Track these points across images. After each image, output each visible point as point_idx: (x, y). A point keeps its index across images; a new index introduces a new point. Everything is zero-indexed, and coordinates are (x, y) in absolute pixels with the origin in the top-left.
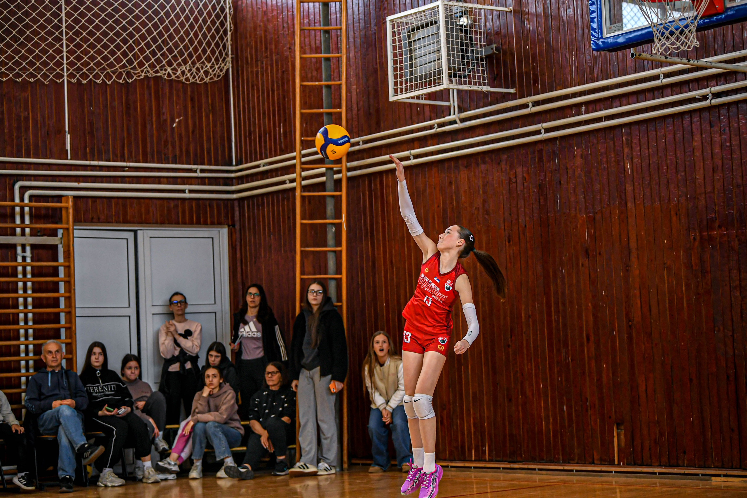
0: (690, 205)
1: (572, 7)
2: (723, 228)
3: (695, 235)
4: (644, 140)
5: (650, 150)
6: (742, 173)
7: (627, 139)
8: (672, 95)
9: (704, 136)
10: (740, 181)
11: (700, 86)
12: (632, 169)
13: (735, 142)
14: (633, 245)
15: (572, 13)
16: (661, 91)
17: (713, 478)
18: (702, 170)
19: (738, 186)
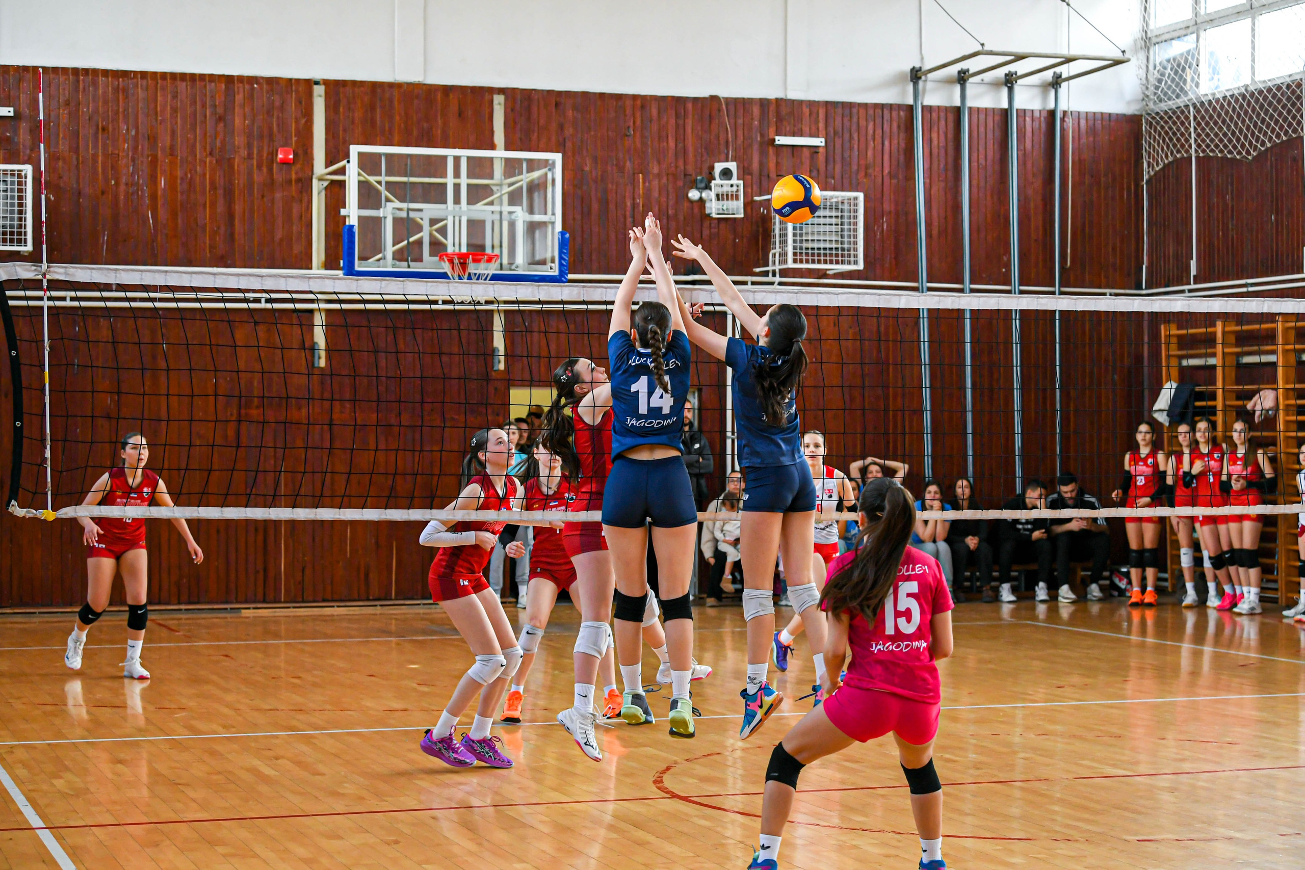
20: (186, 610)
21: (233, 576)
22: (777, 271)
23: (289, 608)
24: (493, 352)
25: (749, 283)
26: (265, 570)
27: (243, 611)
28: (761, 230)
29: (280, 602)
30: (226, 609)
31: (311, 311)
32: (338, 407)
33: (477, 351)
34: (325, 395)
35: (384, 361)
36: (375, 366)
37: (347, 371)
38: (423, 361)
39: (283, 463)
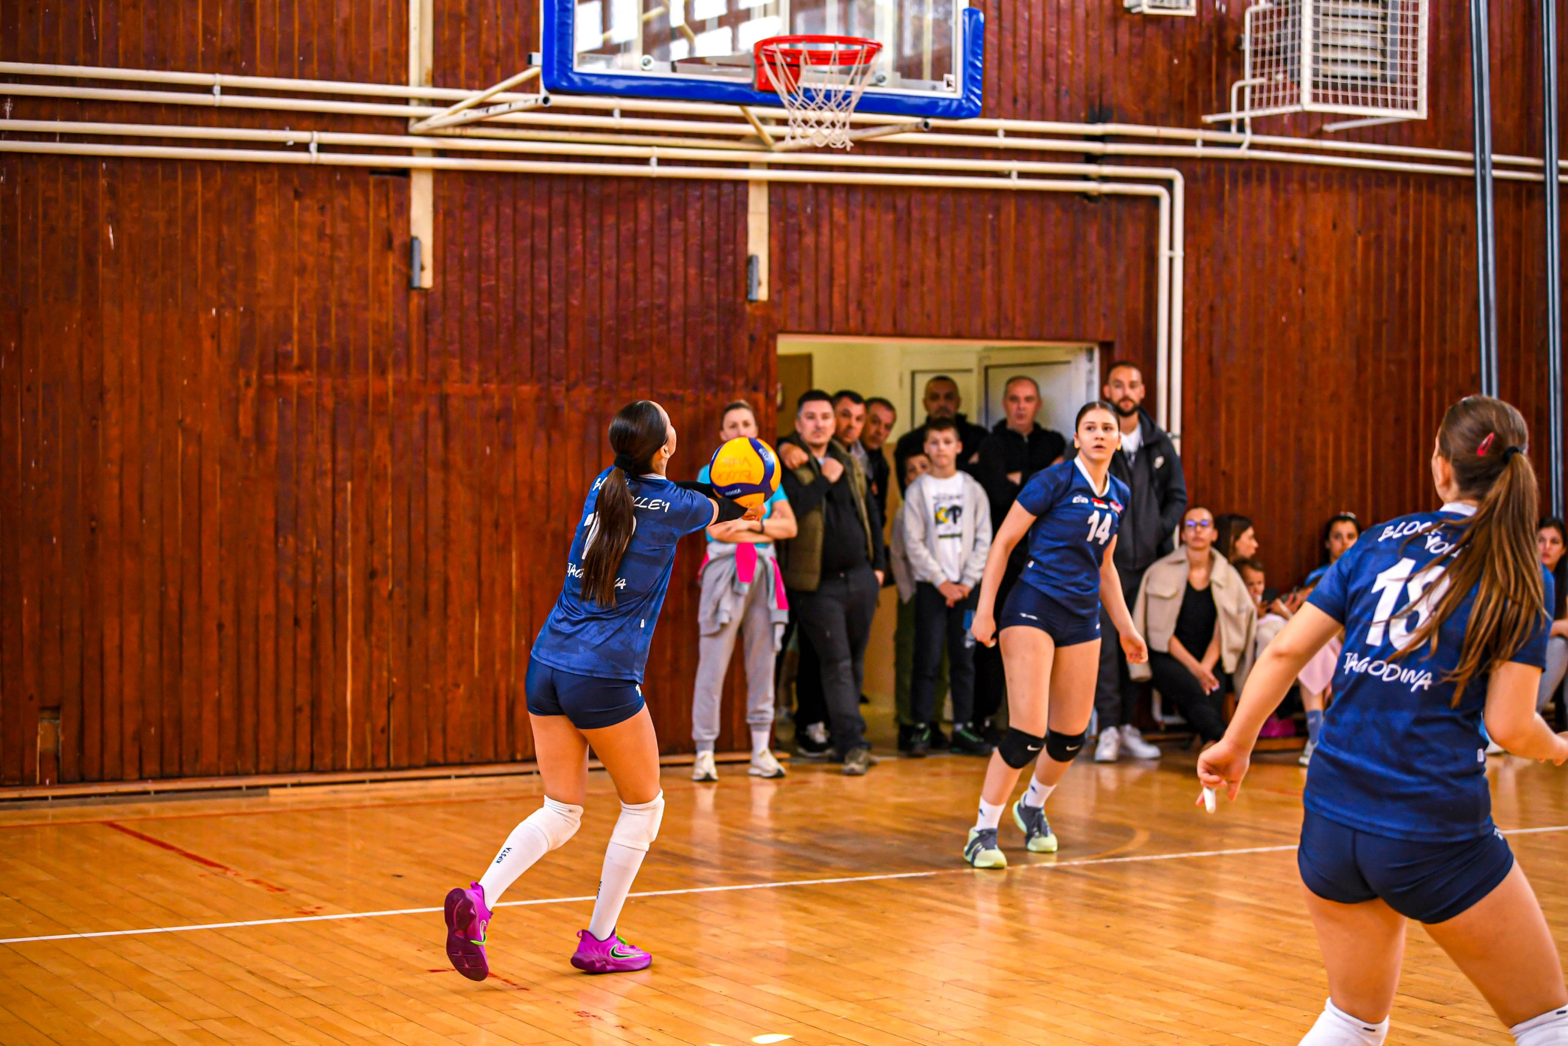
0: (243, 325)
2: (307, 372)
3: (250, 377)
6: (352, 285)
7: (110, 184)
9: (281, 209)
10: (346, 298)
12: (119, 239)
13: (342, 232)
19: (342, 305)
20: (157, 792)
21: (249, 719)
22: (1247, 121)
23: (363, 782)
24: (750, 261)
25: (1199, 143)
26: (315, 704)
27: (272, 791)
28: (1215, 43)
29: (343, 770)
30: (239, 788)
31: (404, 173)
32: (458, 370)
33: (718, 261)
34: (433, 345)
35: (545, 277)
36: (527, 287)
37: (475, 298)
38: (618, 279)
39: (349, 485)
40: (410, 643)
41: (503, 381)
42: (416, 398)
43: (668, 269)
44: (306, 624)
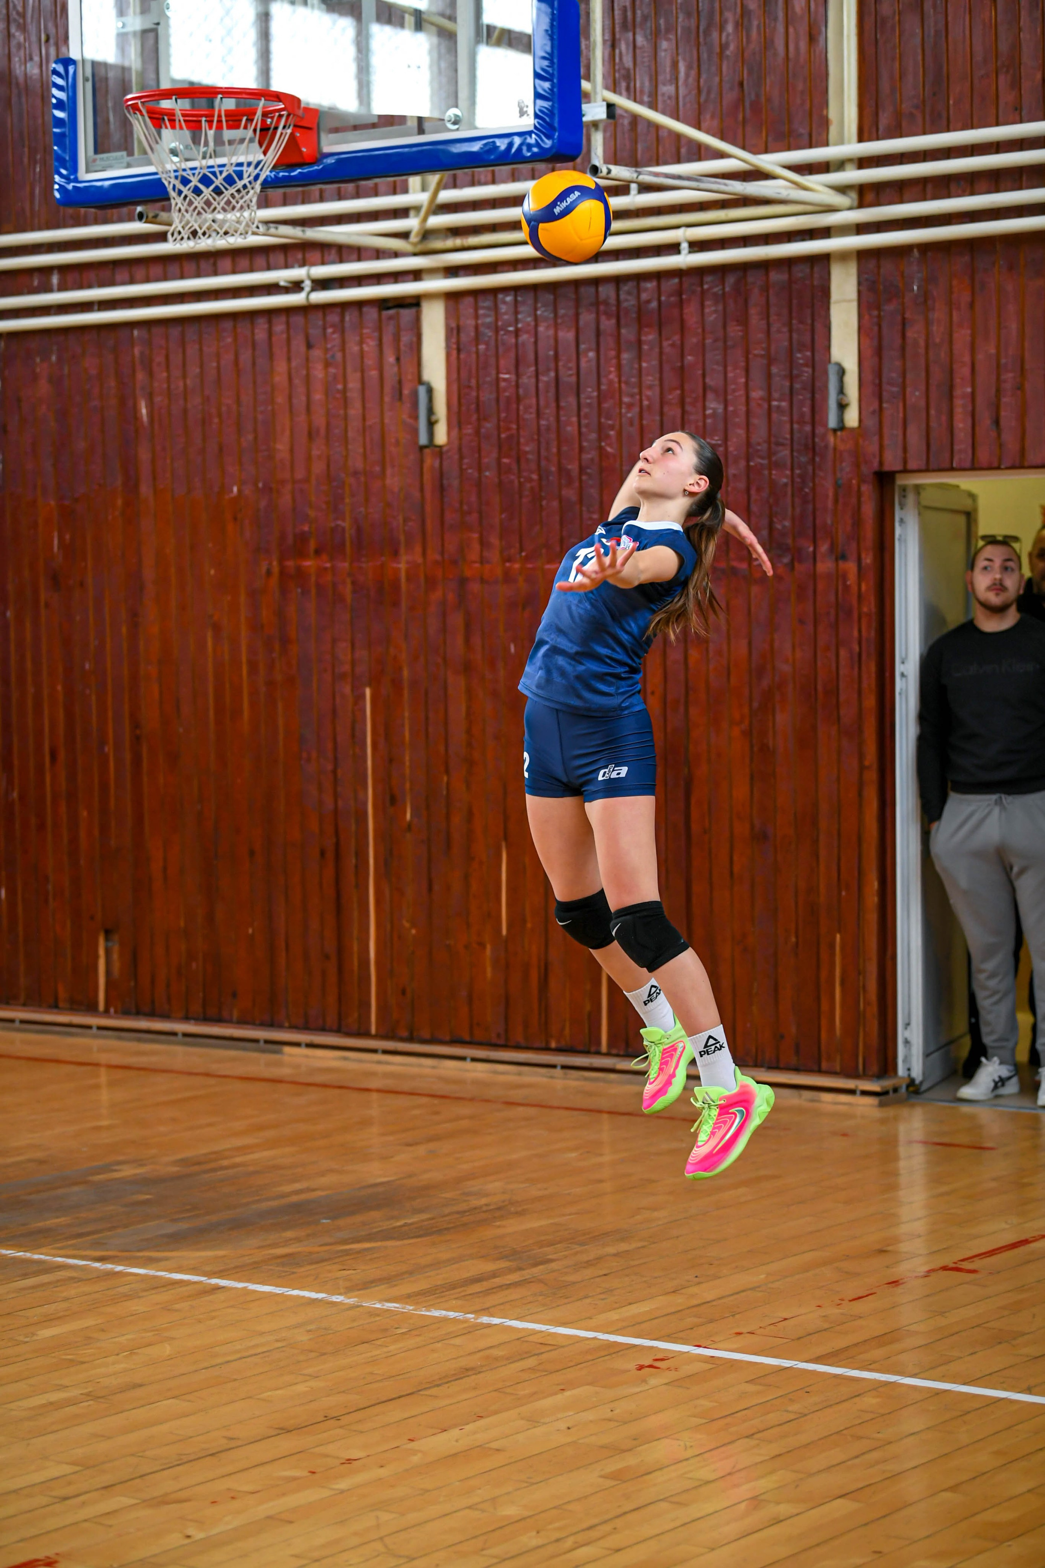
0: (263, 504)
1: (36, 59)
2: (324, 557)
3: (270, 564)
4: (176, 359)
5: (188, 382)
6: (365, 448)
7: (142, 354)
8: (234, 272)
9: (294, 364)
10: (359, 465)
11: (290, 260)
12: (151, 414)
13: (354, 384)
14: (149, 574)
15: (36, 71)
16: (212, 261)
17: (287, 1049)
18: (288, 433)
19: (355, 473)
26: (341, 954)
29: (366, 1034)
30: (256, 1041)
31: (417, 301)
32: (476, 546)
33: (792, 378)
34: (450, 517)
35: (574, 419)
36: (553, 436)
37: (495, 455)
38: (662, 414)
39: (368, 692)
40: (430, 889)
41: (527, 559)
42: (431, 583)
43: (724, 395)
44: (330, 855)
